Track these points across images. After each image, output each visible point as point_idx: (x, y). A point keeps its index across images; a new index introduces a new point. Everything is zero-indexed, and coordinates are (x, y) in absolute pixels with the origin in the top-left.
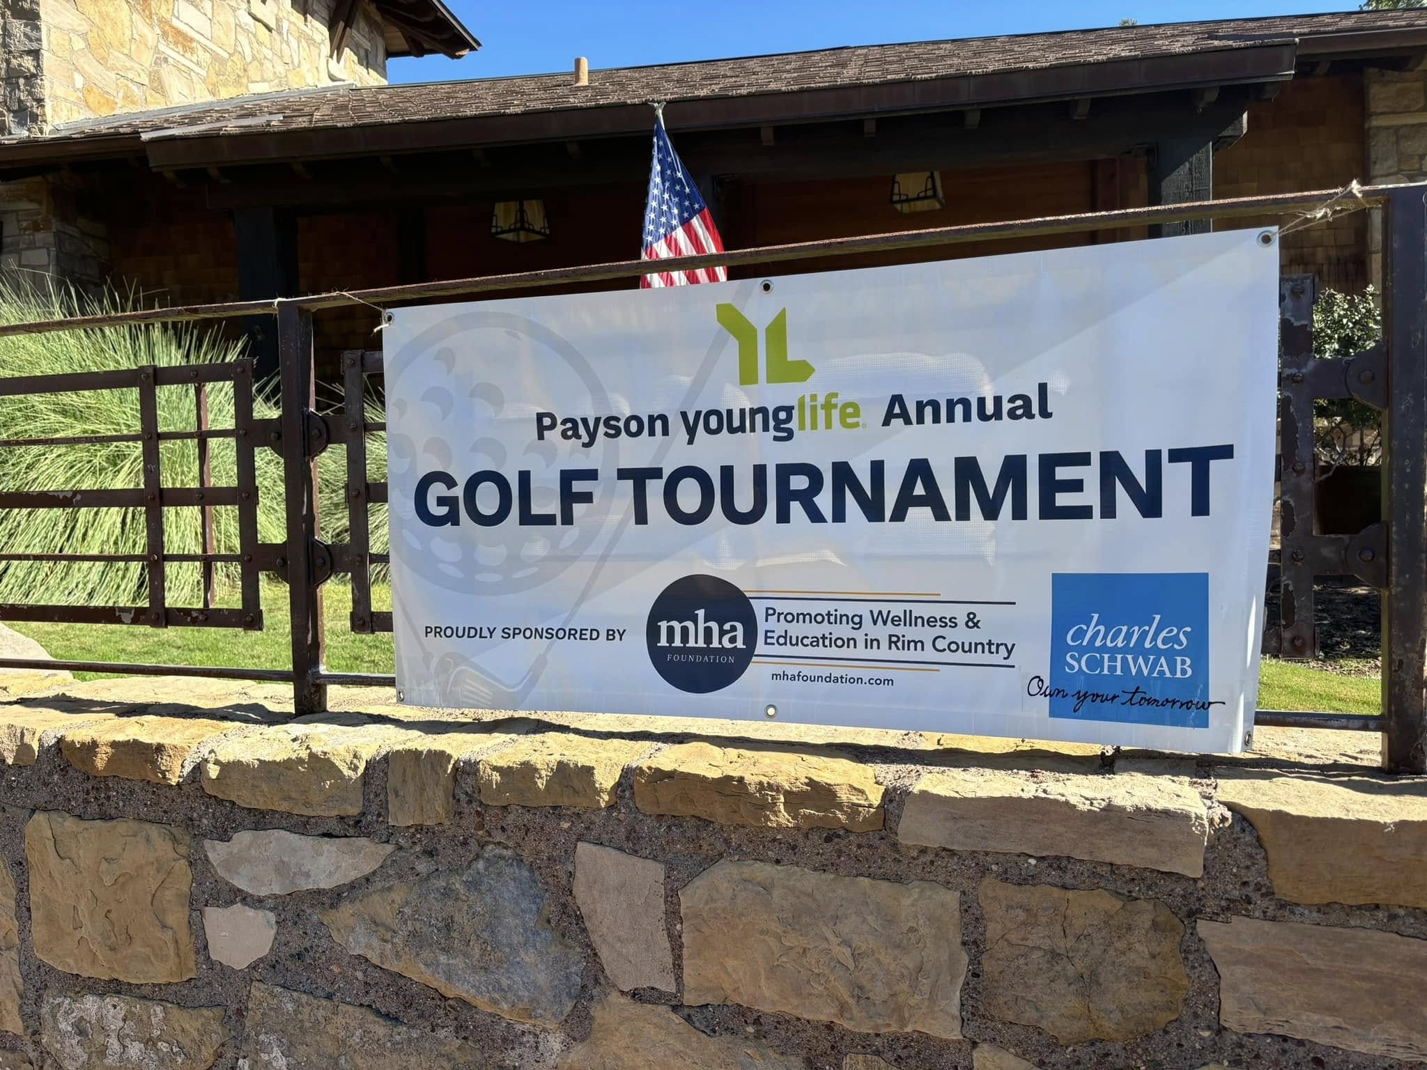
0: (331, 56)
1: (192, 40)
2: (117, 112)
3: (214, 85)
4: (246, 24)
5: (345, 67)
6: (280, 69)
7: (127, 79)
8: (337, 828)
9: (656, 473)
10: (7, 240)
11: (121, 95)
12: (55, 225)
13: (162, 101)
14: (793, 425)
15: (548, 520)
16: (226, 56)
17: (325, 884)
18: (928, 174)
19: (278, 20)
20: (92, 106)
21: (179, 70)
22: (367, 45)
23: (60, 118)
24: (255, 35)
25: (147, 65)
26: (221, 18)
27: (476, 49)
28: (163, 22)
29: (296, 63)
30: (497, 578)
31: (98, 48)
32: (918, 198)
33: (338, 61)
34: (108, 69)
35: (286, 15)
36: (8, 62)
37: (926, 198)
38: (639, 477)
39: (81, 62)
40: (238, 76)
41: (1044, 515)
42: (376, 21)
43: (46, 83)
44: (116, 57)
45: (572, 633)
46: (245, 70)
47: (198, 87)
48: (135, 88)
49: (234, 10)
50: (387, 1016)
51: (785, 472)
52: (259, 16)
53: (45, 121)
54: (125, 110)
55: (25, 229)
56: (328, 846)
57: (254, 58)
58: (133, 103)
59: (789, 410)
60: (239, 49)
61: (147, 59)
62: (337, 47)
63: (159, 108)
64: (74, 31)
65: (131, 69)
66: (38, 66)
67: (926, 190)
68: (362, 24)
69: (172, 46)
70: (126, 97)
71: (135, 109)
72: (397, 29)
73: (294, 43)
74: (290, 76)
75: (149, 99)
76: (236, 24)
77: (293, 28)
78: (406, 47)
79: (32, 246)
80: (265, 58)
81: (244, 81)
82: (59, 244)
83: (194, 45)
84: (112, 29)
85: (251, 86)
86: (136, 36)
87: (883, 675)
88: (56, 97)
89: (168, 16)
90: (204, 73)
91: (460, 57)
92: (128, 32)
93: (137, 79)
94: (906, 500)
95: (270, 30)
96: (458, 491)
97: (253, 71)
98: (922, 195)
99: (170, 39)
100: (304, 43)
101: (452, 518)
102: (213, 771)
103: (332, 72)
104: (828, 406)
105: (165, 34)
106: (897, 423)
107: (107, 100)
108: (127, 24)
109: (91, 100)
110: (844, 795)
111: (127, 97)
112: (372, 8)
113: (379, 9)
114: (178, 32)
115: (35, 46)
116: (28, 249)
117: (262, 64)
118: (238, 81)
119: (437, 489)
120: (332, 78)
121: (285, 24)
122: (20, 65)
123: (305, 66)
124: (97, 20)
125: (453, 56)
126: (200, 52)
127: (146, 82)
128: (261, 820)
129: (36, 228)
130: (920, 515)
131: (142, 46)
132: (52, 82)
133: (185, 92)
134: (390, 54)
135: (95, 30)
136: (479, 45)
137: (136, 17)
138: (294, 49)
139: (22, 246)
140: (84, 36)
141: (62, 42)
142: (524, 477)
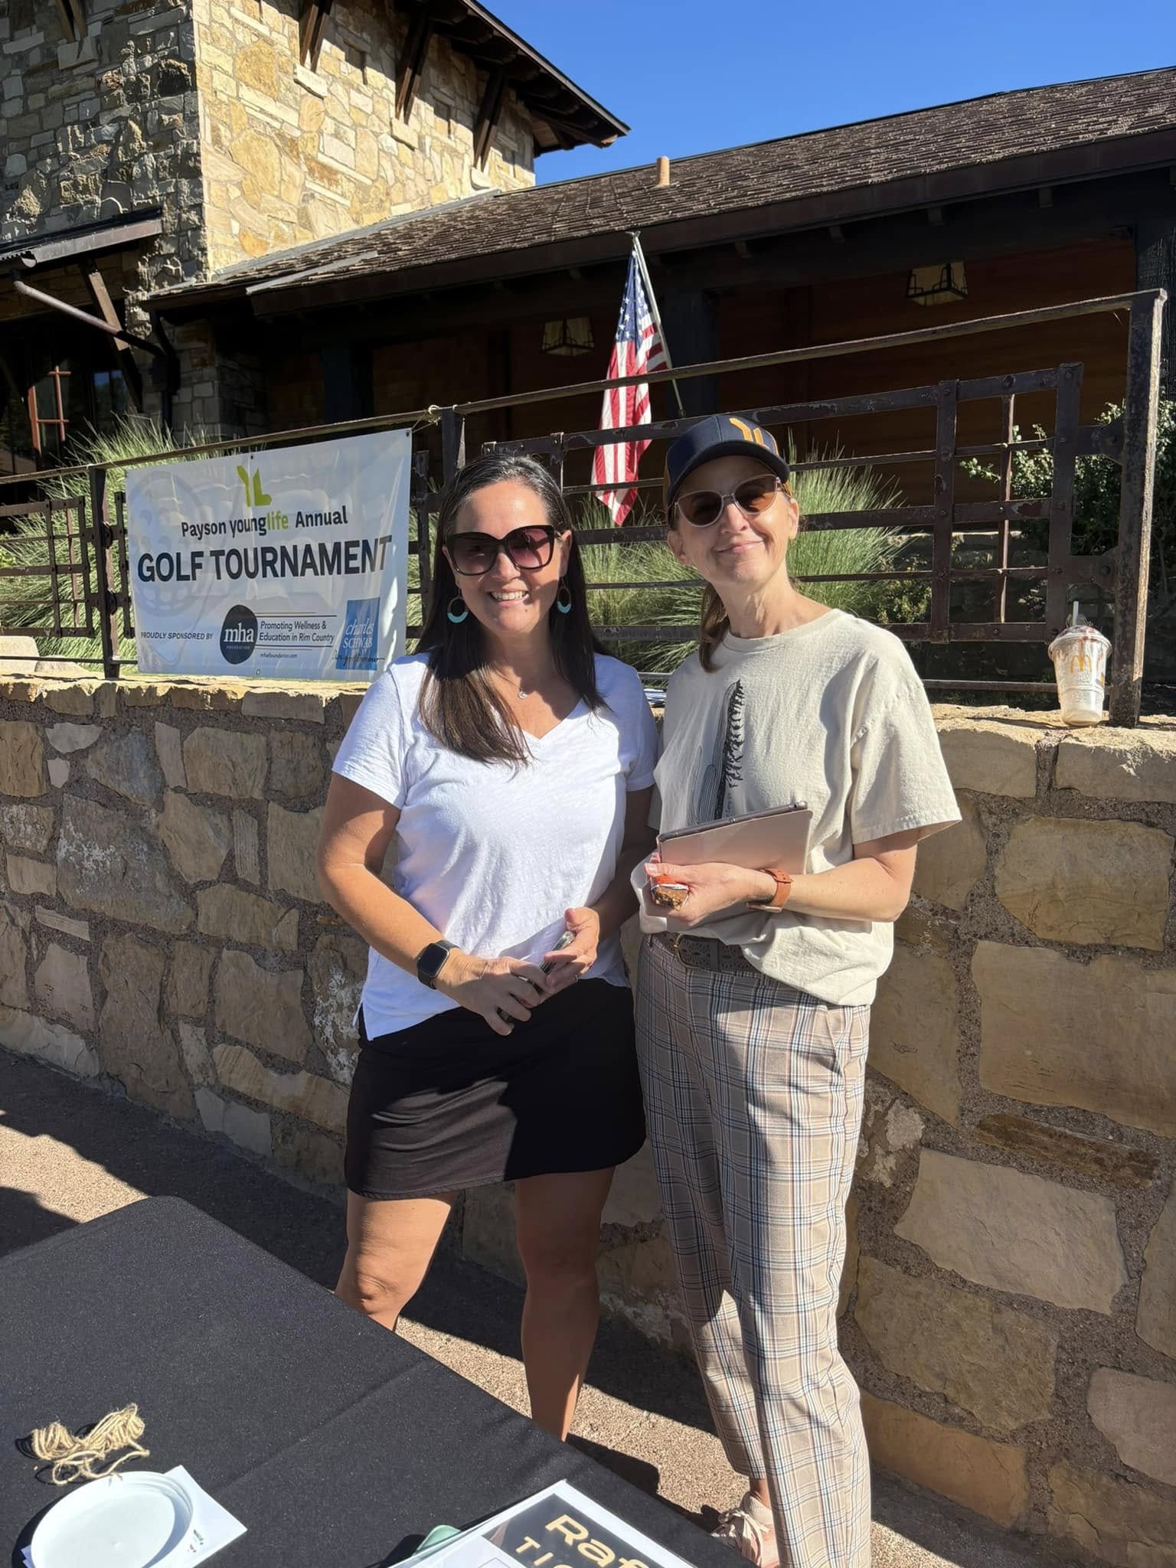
0: (475, 166)
1: (337, 172)
2: (270, 251)
3: (357, 213)
4: (388, 148)
5: (489, 174)
6: (422, 186)
7: (278, 219)
8: (85, 720)
9: (222, 553)
10: (183, 376)
11: (272, 234)
12: (218, 361)
13: (310, 235)
14: (266, 527)
15: (186, 578)
16: (369, 182)
17: (83, 747)
18: (944, 266)
19: (421, 138)
20: (247, 248)
21: (325, 203)
22: (513, 146)
23: (220, 264)
24: (397, 158)
25: (295, 203)
26: (364, 146)
27: (624, 134)
28: (309, 159)
29: (439, 178)
30: (168, 608)
31: (251, 195)
32: (933, 292)
33: (482, 169)
34: (260, 212)
35: (427, 130)
36: (179, 217)
37: (941, 290)
38: (217, 554)
39: (239, 210)
40: (381, 201)
41: (346, 572)
42: (523, 119)
43: (208, 233)
44: (268, 200)
45: (194, 636)
46: (388, 194)
47: (342, 218)
48: (284, 227)
49: (376, 135)
50: (104, 806)
51: (265, 550)
52: (401, 137)
53: (208, 268)
54: (277, 249)
55: (196, 366)
56: (83, 728)
57: (397, 180)
58: (284, 241)
59: (264, 519)
60: (382, 174)
61: (295, 197)
62: (481, 152)
63: (307, 242)
64: (230, 181)
65: (282, 209)
66: (201, 219)
67: (940, 284)
68: (509, 126)
69: (317, 181)
70: (277, 237)
71: (285, 247)
72: (545, 124)
73: (436, 158)
74: (432, 193)
75: (298, 235)
76: (379, 150)
77: (436, 143)
78: (555, 141)
79: (201, 381)
80: (408, 178)
81: (387, 204)
82: (221, 377)
83: (339, 176)
84: (264, 173)
85: (393, 208)
86: (285, 178)
87: (295, 652)
88: (217, 245)
89: (314, 153)
90: (348, 203)
91: (608, 144)
92: (277, 174)
93: (286, 219)
94: (305, 566)
95: (412, 148)
96: (154, 564)
97: (395, 196)
98: (937, 287)
99: (316, 175)
100: (447, 156)
101: (152, 578)
102: (45, 695)
103: (475, 181)
104: (278, 517)
105: (311, 171)
106: (300, 525)
107: (261, 241)
108: (277, 166)
109: (246, 243)
110: (230, 696)
111: (279, 237)
112: (520, 107)
113: (528, 106)
114: (324, 166)
115: (198, 201)
116: (199, 383)
117: (404, 185)
118: (380, 207)
119: (147, 563)
120: (476, 187)
121: (428, 141)
122: (188, 219)
123: (448, 181)
124: (250, 168)
125: (601, 145)
126: (345, 183)
127: (295, 221)
128: (63, 717)
129: (204, 364)
130: (309, 571)
131: (291, 186)
132: (213, 232)
133: (331, 224)
134: (538, 150)
135: (248, 177)
136: (628, 128)
137: (285, 159)
138: (436, 164)
139: (195, 381)
140: (239, 185)
141: (220, 193)
142: (178, 555)
